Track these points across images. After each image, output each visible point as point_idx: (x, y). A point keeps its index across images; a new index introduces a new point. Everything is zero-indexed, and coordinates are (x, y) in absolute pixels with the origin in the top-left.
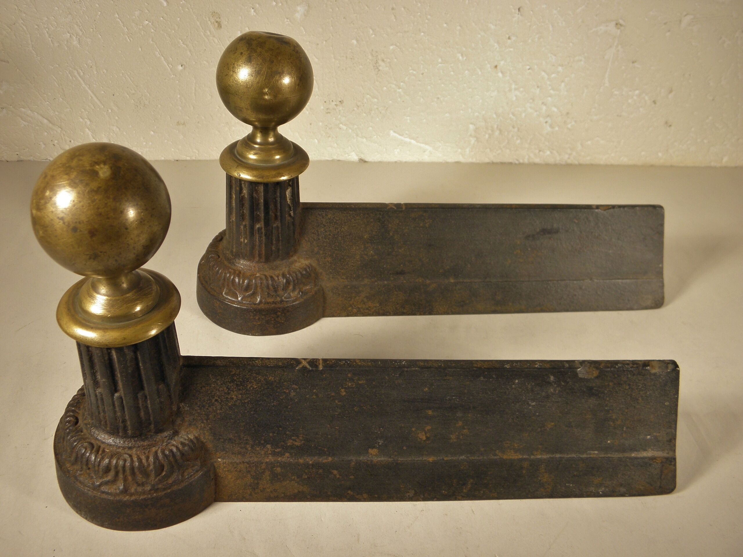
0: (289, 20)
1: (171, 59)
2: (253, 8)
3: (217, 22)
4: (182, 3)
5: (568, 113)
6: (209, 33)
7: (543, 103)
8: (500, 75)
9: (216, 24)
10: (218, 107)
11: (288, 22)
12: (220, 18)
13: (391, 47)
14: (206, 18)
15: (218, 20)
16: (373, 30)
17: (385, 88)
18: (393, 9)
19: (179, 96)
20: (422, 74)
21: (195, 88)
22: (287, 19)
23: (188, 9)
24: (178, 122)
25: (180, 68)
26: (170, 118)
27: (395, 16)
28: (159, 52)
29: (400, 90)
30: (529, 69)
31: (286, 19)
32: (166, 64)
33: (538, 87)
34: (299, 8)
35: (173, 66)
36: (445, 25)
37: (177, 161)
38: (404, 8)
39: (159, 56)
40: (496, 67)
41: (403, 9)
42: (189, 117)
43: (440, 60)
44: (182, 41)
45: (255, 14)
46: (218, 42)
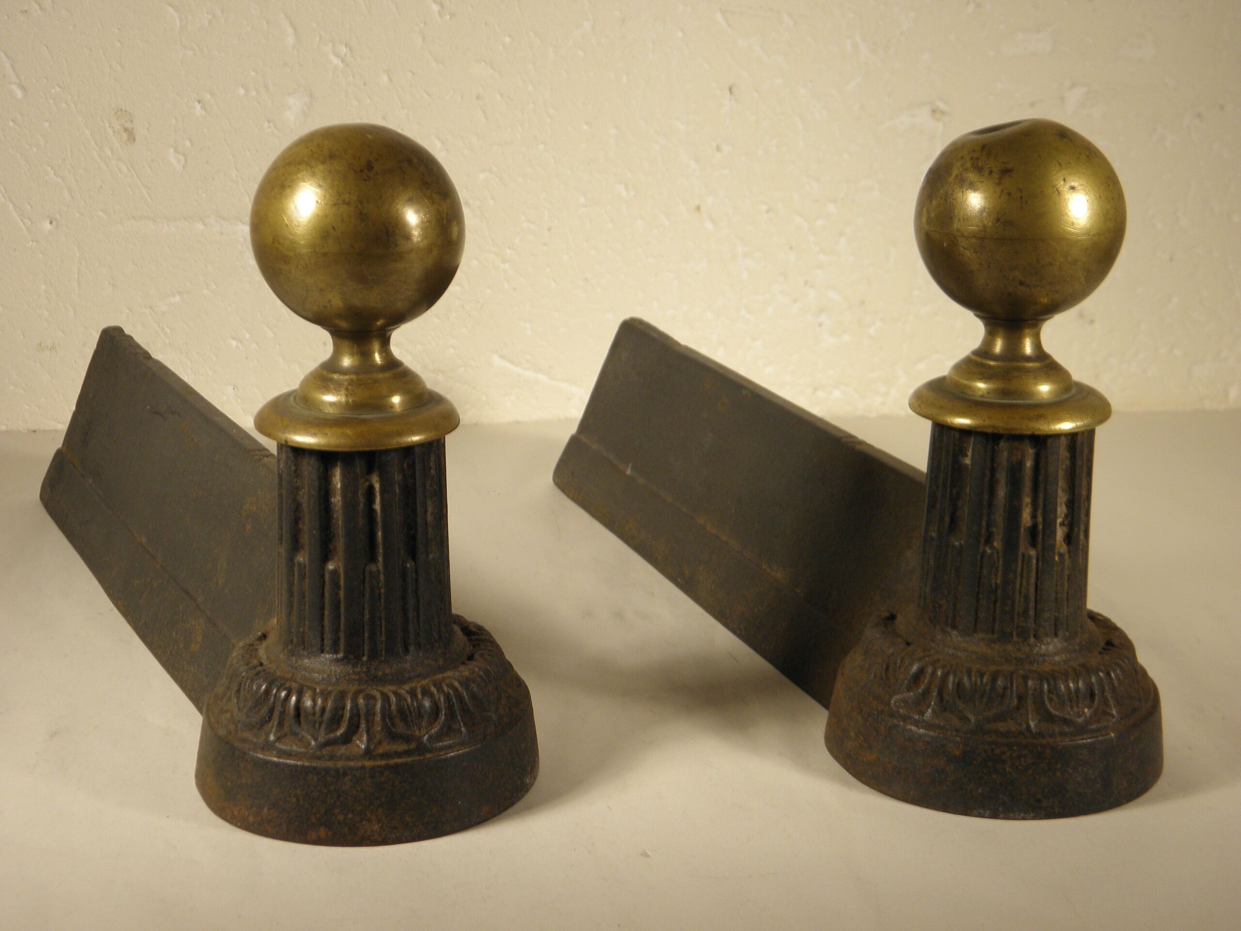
0: (272, 125)
1: (29, 207)
2: (199, 102)
3: (126, 130)
4: (53, 91)
5: (863, 303)
6: (109, 153)
7: (806, 283)
8: (709, 225)
9: (125, 136)
10: (127, 311)
11: (270, 127)
12: (132, 121)
13: (482, 176)
14: (103, 122)
15: (128, 125)
16: (443, 142)
17: (475, 262)
18: (478, 97)
19: (43, 287)
20: (549, 229)
21: (78, 269)
22: (269, 122)
23: (67, 103)
24: (40, 344)
25: (47, 226)
26: (24, 336)
27: (484, 112)
28: (4, 192)
29: (507, 265)
30: (768, 212)
31: (267, 123)
32: (18, 219)
33: (791, 248)
34: (291, 101)
35: (32, 222)
36: (585, 127)
37: (35, 431)
38: (502, 95)
39: (3, 200)
40: (698, 208)
41: (498, 97)
42: (63, 332)
43: (582, 200)
44: (52, 168)
45: (203, 113)
46: (129, 170)
